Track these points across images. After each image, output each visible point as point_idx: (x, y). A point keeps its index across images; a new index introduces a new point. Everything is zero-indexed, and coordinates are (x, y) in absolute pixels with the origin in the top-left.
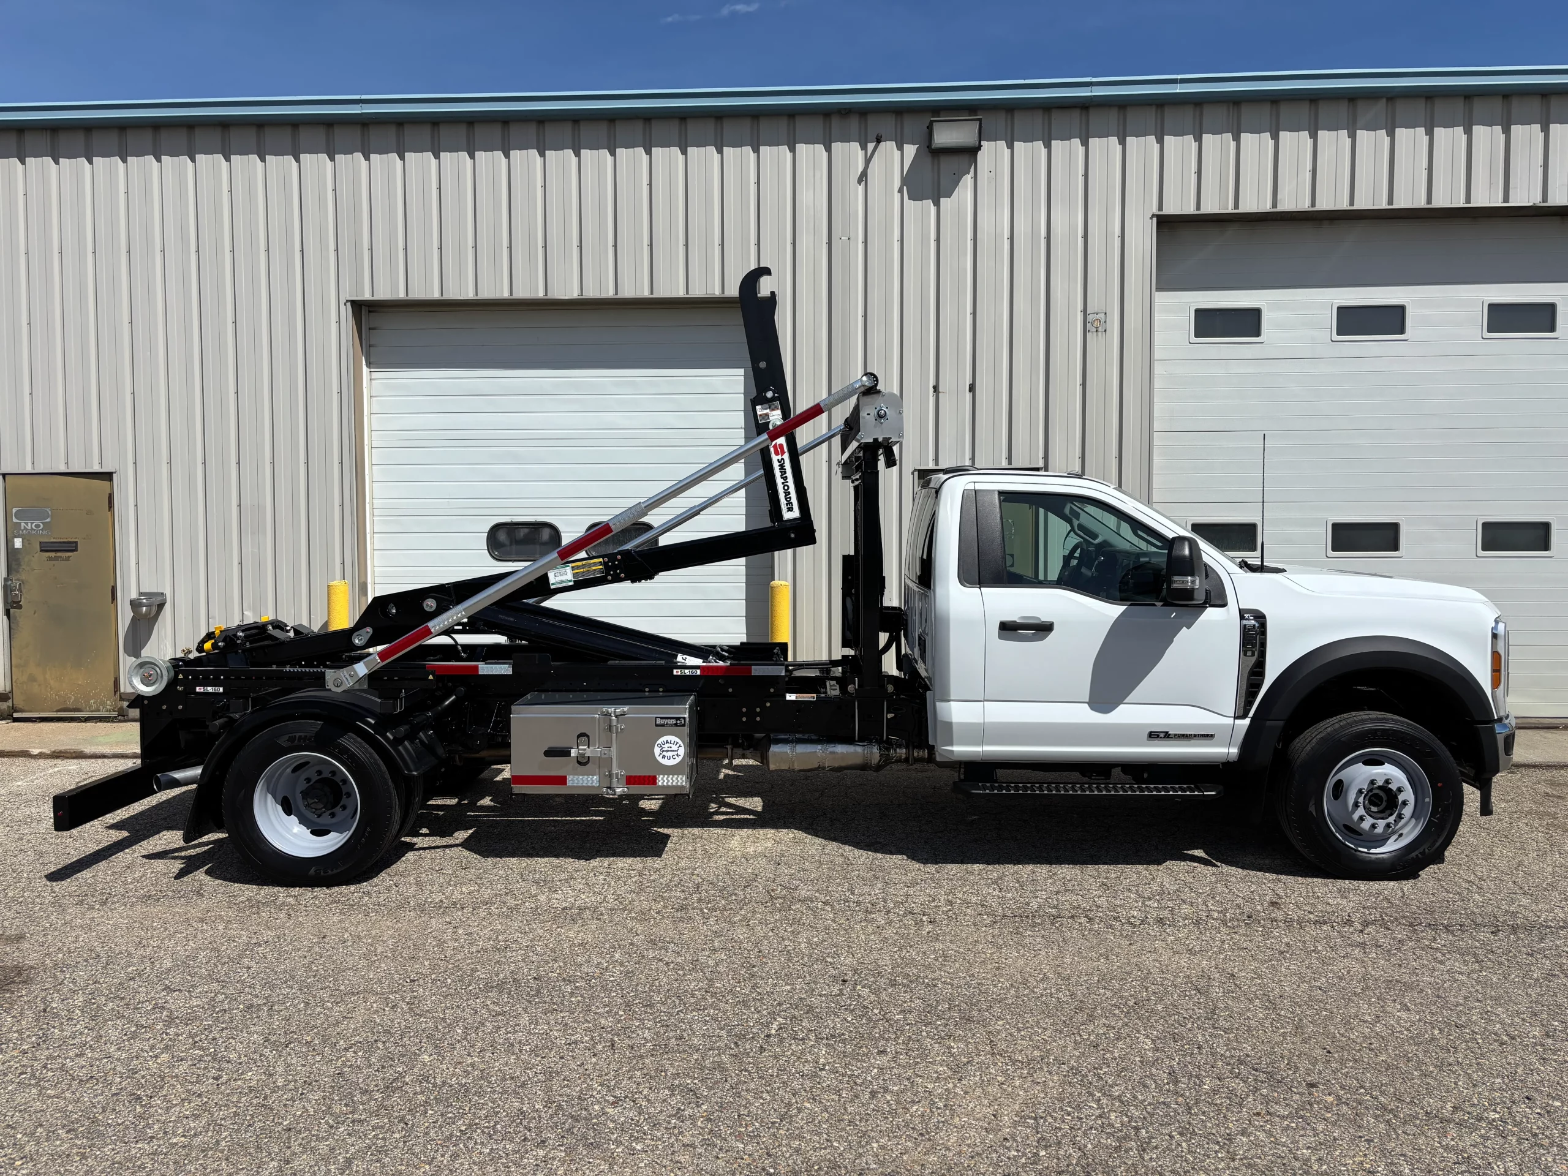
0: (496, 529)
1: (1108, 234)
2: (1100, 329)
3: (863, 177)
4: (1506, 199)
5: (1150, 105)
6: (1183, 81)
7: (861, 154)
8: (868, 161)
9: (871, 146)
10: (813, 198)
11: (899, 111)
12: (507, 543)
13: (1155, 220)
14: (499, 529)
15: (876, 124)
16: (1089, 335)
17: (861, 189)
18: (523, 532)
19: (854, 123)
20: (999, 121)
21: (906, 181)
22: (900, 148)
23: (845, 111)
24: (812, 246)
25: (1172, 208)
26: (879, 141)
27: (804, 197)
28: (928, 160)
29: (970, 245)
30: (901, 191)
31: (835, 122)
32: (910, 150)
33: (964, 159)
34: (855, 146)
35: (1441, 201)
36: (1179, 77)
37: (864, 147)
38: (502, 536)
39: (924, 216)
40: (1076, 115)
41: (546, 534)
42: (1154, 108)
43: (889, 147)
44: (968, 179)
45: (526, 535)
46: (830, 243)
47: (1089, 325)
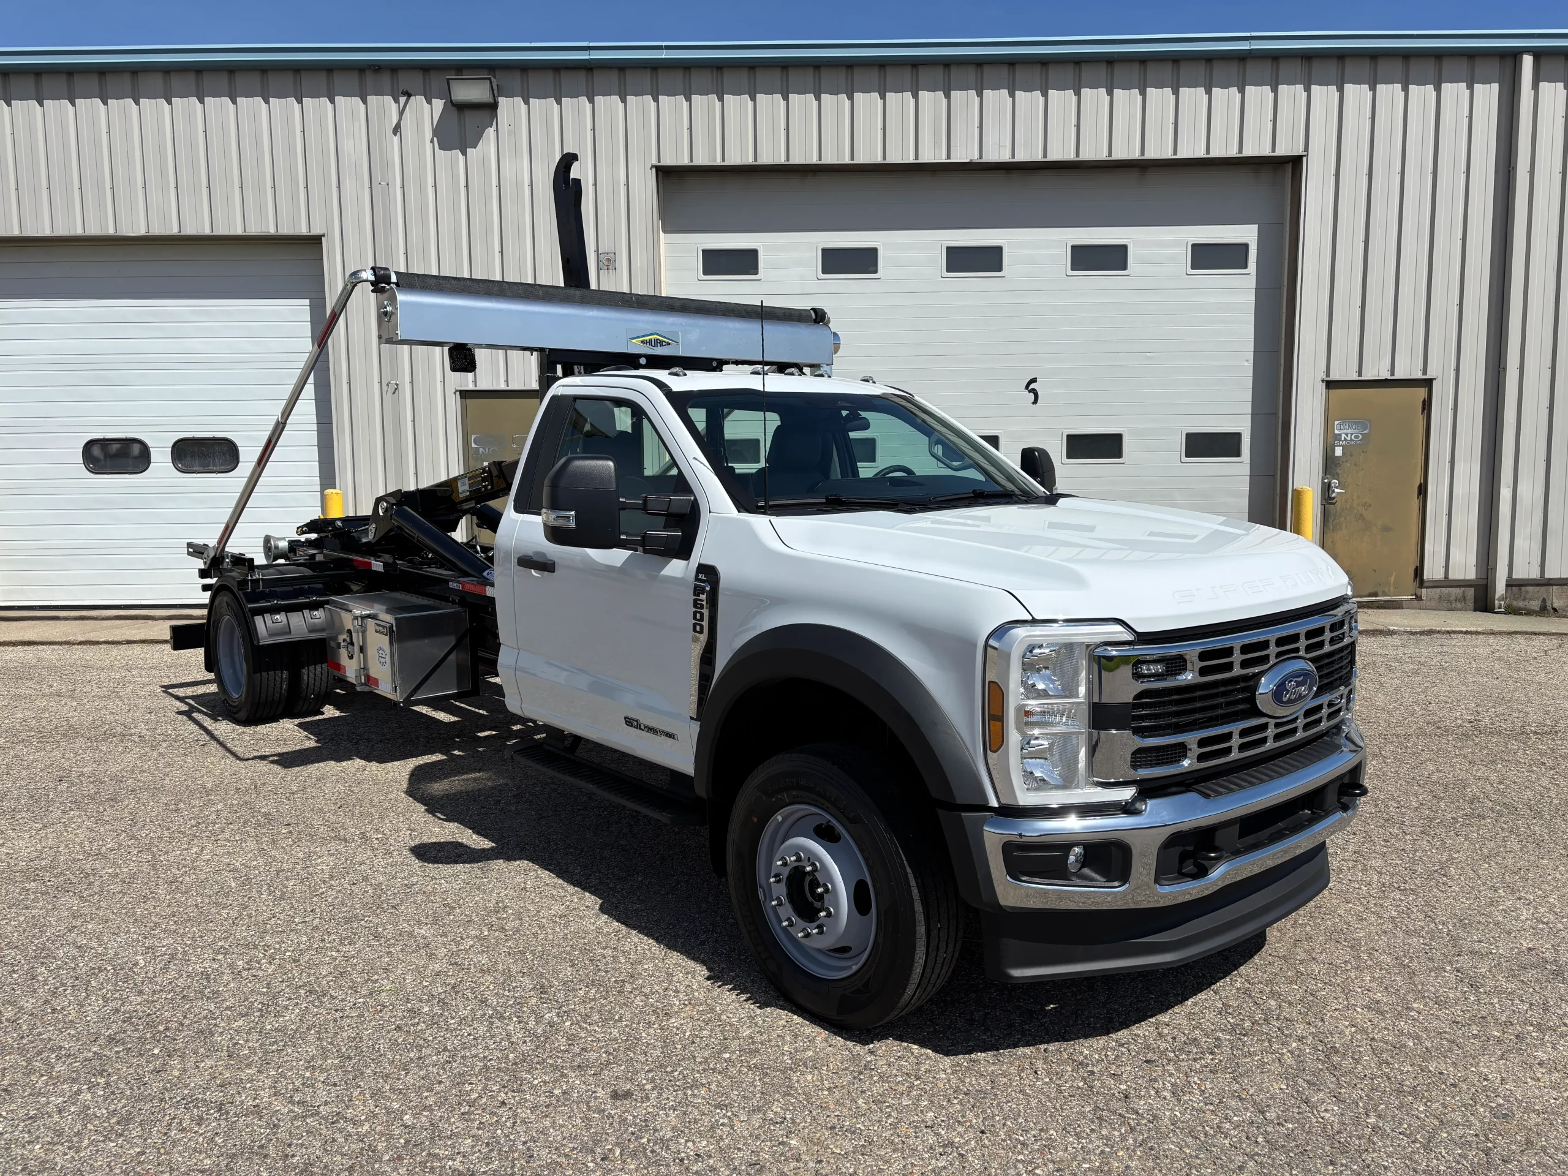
0: (89, 445)
1: (614, 180)
2: (610, 267)
3: (397, 130)
4: (949, 157)
5: (645, 68)
6: (668, 48)
7: (394, 106)
8: (401, 113)
9: (403, 99)
10: (354, 145)
11: (426, 69)
12: (101, 457)
13: (654, 170)
14: (92, 446)
15: (406, 80)
16: (601, 272)
17: (396, 139)
18: (115, 447)
19: (386, 78)
20: (515, 80)
21: (436, 132)
22: (429, 102)
23: (377, 67)
24: (356, 191)
25: (668, 161)
26: (409, 96)
27: (347, 145)
28: (454, 112)
29: (495, 190)
30: (432, 141)
31: (369, 77)
32: (439, 104)
33: (485, 114)
34: (389, 99)
35: (894, 158)
36: (664, 44)
37: (397, 101)
38: (96, 451)
39: (454, 165)
40: (582, 75)
41: (136, 449)
42: (649, 71)
43: (418, 100)
44: (490, 132)
45: (118, 450)
46: (371, 188)
47: (601, 263)
